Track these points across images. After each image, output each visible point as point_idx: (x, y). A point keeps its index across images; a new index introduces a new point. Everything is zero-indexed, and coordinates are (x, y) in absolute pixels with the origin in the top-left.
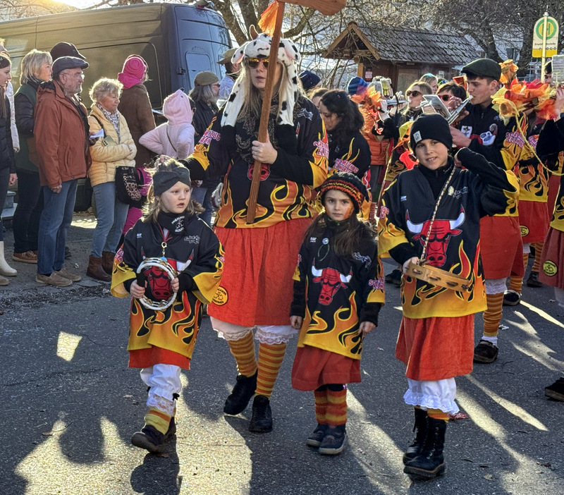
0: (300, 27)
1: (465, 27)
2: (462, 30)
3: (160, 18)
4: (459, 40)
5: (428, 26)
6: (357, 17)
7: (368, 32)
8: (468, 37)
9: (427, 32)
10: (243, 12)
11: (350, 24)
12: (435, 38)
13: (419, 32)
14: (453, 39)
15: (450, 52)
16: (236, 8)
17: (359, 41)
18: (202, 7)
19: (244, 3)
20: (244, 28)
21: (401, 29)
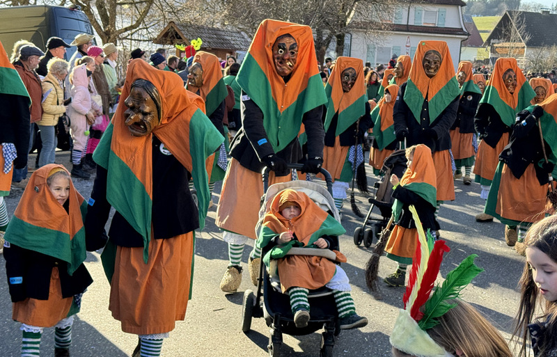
0: (138, 23)
1: (241, 27)
2: (239, 28)
3: (45, 15)
4: (238, 35)
5: (218, 26)
6: (174, 19)
7: (182, 28)
8: (243, 33)
9: (218, 30)
10: (100, 13)
11: (170, 22)
12: (224, 34)
13: (213, 29)
14: (234, 34)
15: (232, 42)
16: (95, 10)
17: (177, 34)
18: (72, 9)
19: (100, 7)
20: (101, 23)
21: (202, 27)
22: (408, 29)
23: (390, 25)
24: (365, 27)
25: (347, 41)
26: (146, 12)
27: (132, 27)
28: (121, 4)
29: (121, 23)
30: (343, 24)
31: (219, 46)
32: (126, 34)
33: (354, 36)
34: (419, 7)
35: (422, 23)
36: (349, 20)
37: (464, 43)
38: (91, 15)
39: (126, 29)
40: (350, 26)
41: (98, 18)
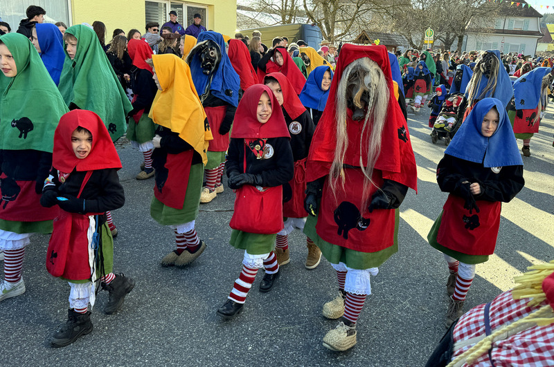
0: (346, 32)
2: (400, 33)
3: (299, 28)
4: (400, 37)
5: (389, 32)
6: (365, 28)
7: (369, 34)
8: (403, 36)
9: (389, 34)
10: (326, 27)
11: (363, 31)
12: (392, 36)
13: (386, 34)
14: (398, 37)
16: (324, 25)
17: (366, 37)
18: (313, 25)
19: (327, 24)
20: (326, 33)
21: (380, 33)
22: (503, 32)
23: (492, 30)
24: (477, 31)
25: (464, 40)
26: (350, 25)
27: (342, 34)
28: (337, 21)
29: (337, 32)
30: (463, 30)
31: (389, 44)
32: (339, 38)
33: (469, 36)
34: (512, 18)
35: (513, 28)
36: (467, 27)
37: (539, 41)
38: (322, 27)
39: (339, 36)
40: (467, 30)
41: (325, 29)
